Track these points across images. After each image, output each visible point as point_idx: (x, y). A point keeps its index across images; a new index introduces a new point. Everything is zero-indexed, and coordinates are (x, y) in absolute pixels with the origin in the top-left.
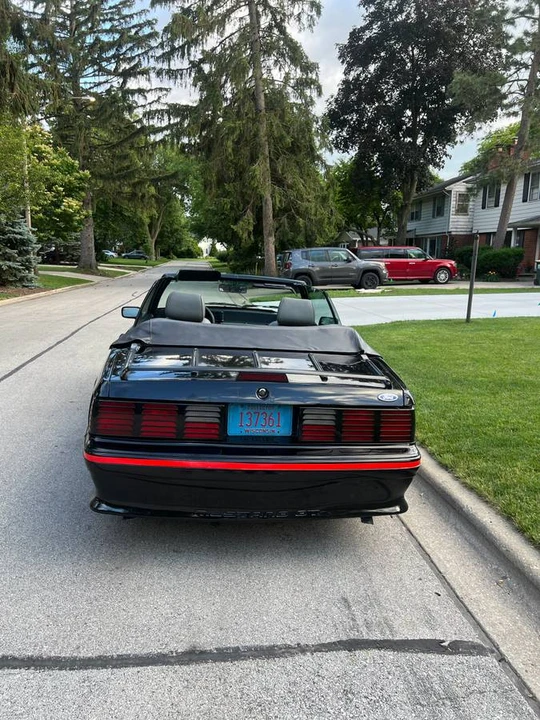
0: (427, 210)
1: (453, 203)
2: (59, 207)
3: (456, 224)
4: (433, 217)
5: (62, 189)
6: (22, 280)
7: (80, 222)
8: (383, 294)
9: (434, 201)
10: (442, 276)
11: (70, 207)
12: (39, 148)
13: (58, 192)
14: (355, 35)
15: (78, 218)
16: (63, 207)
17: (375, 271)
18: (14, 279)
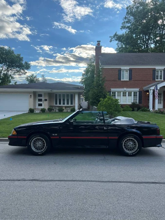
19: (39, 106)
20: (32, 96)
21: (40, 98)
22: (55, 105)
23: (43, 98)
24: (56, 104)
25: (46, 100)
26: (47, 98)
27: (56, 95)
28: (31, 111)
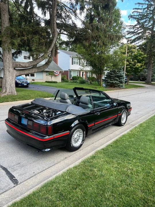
2: (135, 66)
5: (136, 61)
6: (119, 86)
7: (141, 70)
11: (138, 66)
12: (132, 50)
13: (135, 62)
15: (140, 69)
16: (136, 66)
18: (117, 86)
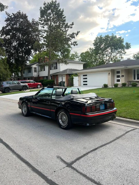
0: (26, 71)
1: (33, 70)
3: (35, 74)
4: (28, 73)
8: (30, 91)
9: (28, 69)
10: (39, 86)
14: (3, 28)
17: (26, 86)
19: (117, 82)
20: (110, 73)
21: (118, 74)
22: (133, 80)
23: (120, 75)
24: (135, 79)
25: (123, 76)
26: (124, 74)
27: (134, 71)
28: (106, 86)
